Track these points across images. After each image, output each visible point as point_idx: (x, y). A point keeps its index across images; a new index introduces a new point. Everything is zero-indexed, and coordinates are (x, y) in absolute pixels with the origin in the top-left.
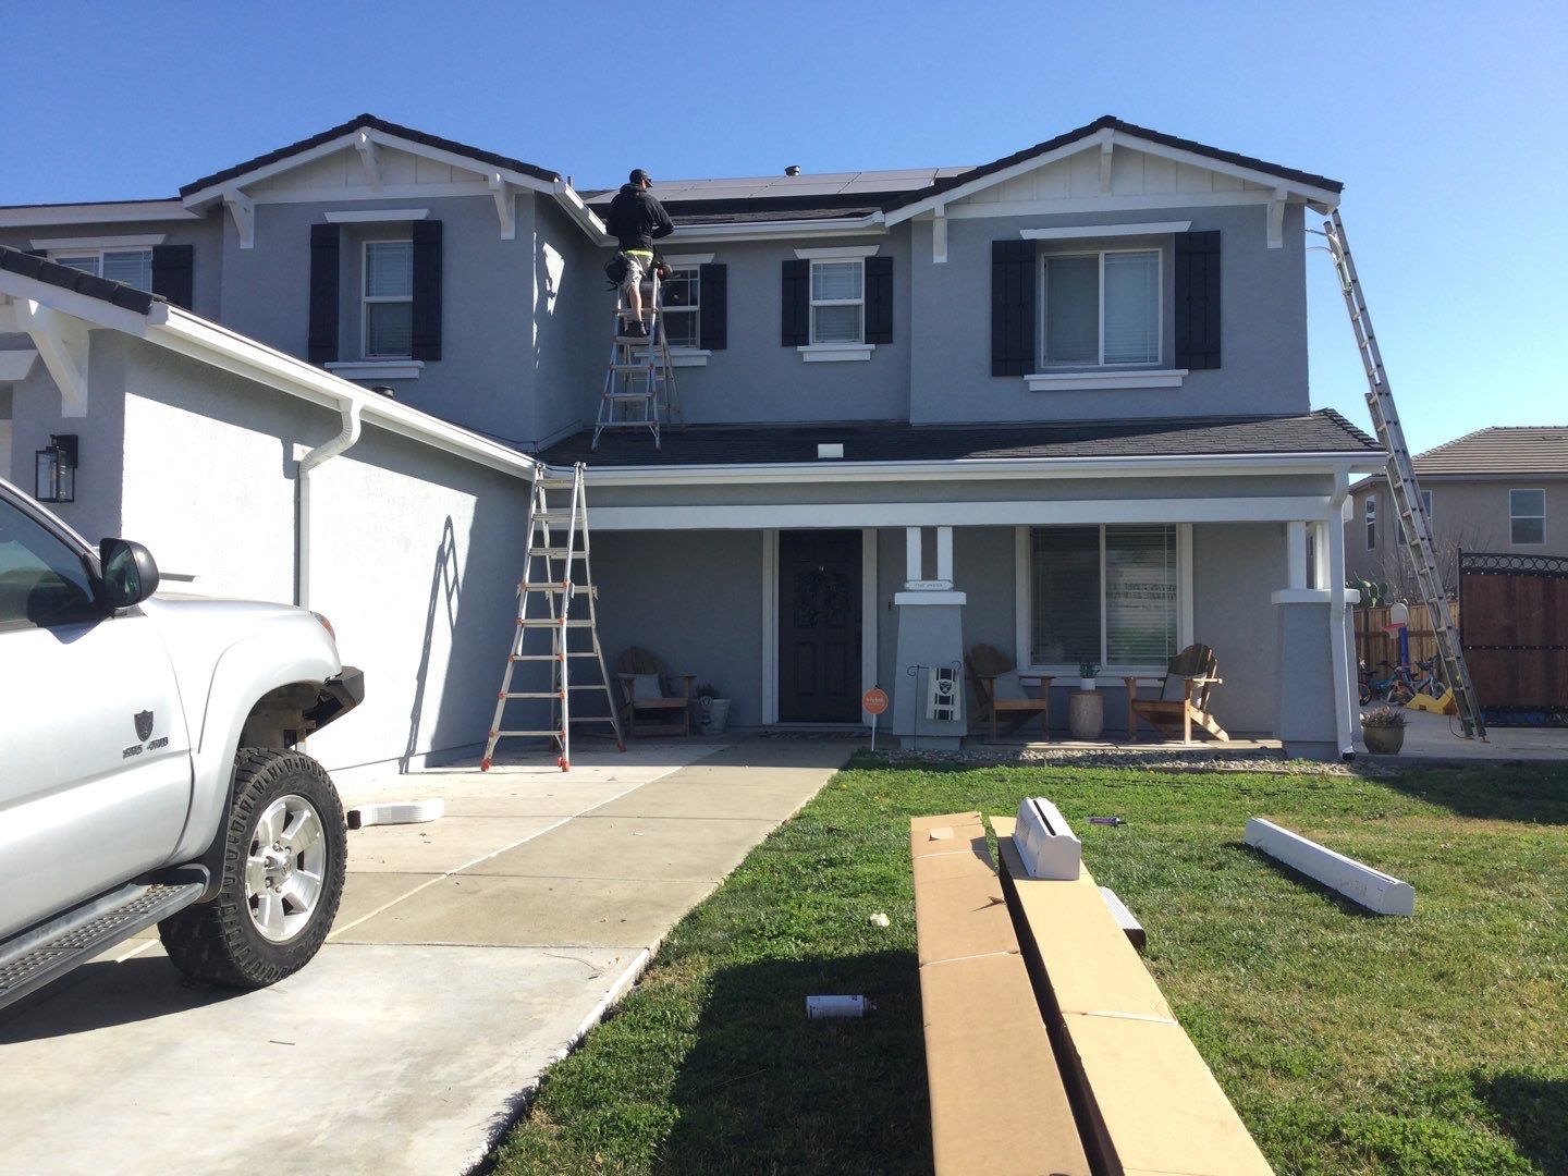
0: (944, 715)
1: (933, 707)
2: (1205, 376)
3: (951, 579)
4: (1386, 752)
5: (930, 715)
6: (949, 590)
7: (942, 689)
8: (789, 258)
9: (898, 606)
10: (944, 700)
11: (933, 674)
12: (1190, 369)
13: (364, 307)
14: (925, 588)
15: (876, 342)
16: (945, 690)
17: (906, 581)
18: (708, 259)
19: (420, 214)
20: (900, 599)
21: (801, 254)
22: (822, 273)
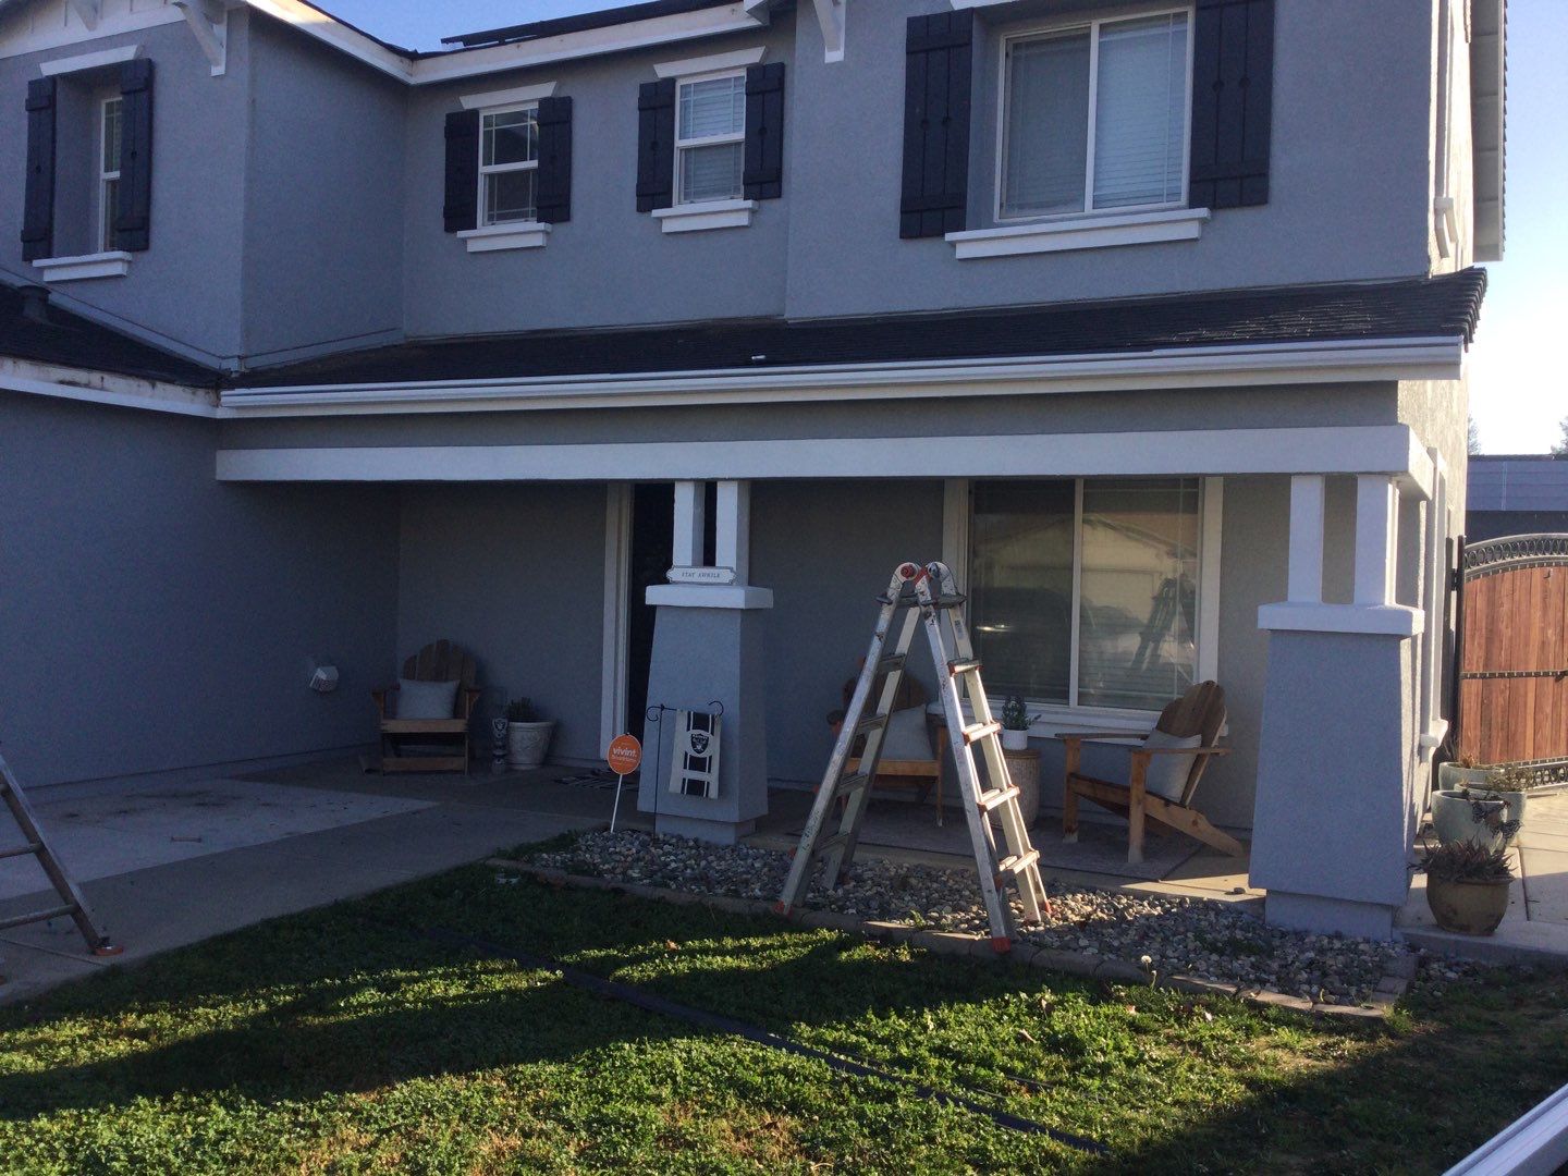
0: (695, 788)
1: (679, 774)
2: (1240, 219)
3: (733, 565)
4: (1464, 929)
5: (675, 786)
6: (731, 584)
7: (694, 745)
8: (648, 79)
9: (654, 608)
10: (697, 764)
11: (682, 722)
12: (1213, 207)
13: (102, 185)
14: (696, 579)
15: (758, 197)
16: (699, 747)
17: (669, 564)
18: (546, 90)
19: (127, 53)
20: (654, 595)
21: (664, 70)
22: (692, 98)
